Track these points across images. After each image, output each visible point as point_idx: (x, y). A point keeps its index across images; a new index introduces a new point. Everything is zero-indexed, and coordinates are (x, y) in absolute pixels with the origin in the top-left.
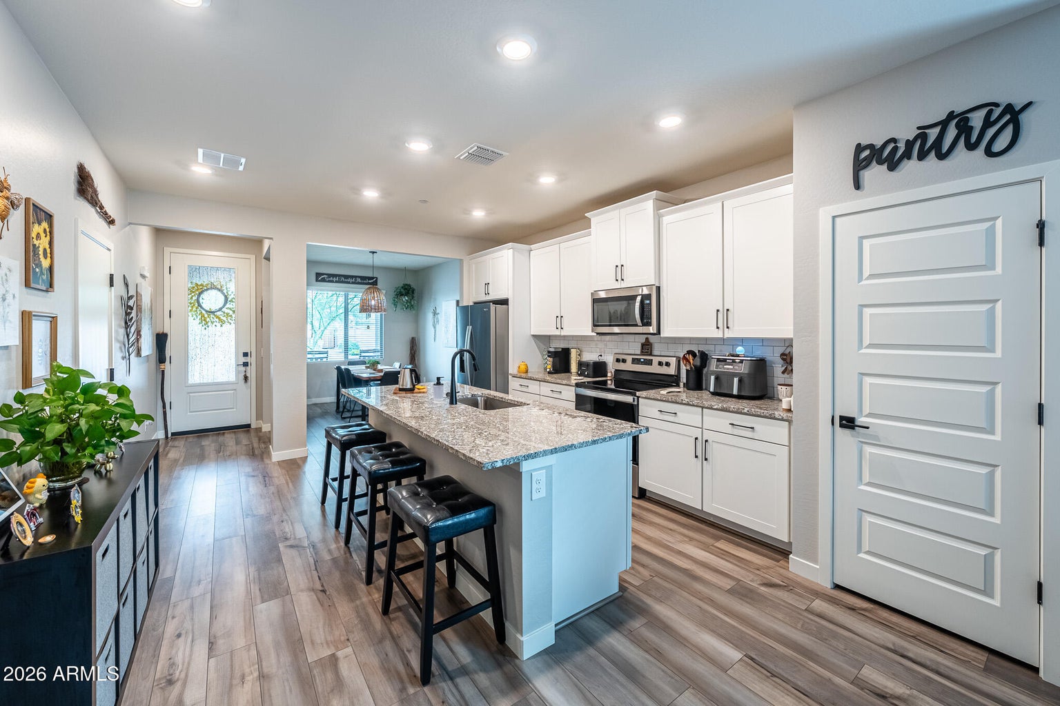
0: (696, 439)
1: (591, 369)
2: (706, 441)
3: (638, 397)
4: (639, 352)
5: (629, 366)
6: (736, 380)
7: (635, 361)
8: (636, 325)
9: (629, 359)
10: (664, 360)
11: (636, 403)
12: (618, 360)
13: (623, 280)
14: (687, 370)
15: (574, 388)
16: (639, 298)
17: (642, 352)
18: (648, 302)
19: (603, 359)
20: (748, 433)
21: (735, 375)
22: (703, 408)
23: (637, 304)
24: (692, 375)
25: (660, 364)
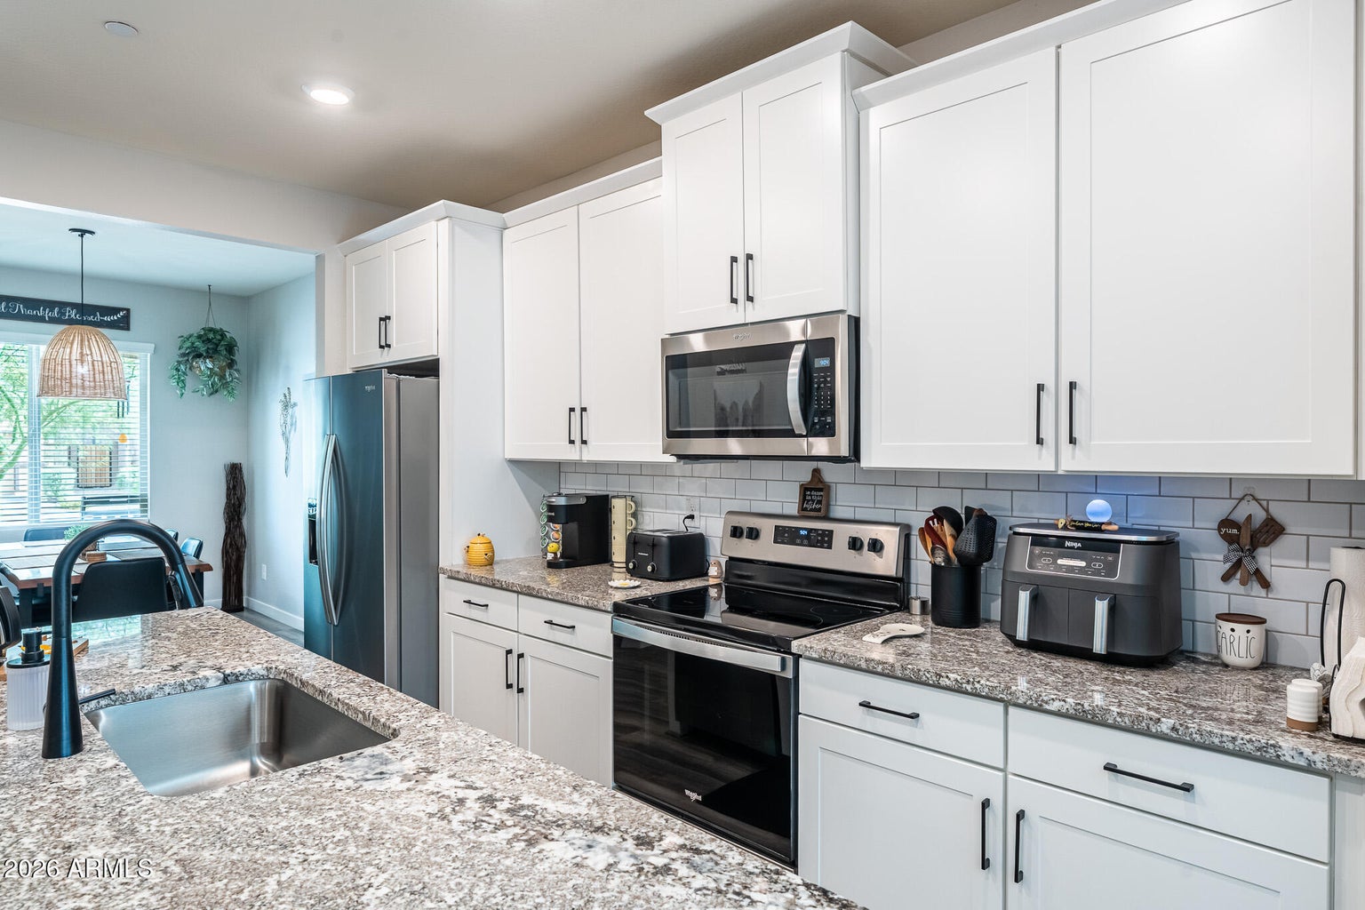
0: (985, 804)
1: (664, 555)
2: (1020, 816)
3: (797, 657)
4: (793, 509)
5: (766, 550)
6: (1101, 607)
7: (785, 536)
8: (790, 433)
9: (767, 528)
10: (867, 533)
11: (789, 674)
12: (736, 532)
13: (750, 299)
14: (935, 567)
15: (609, 617)
16: (797, 354)
17: (802, 509)
18: (824, 362)
19: (697, 526)
20: (1173, 804)
21: (1094, 591)
22: (1007, 704)
23: (794, 372)
24: (953, 583)
25: (855, 544)
